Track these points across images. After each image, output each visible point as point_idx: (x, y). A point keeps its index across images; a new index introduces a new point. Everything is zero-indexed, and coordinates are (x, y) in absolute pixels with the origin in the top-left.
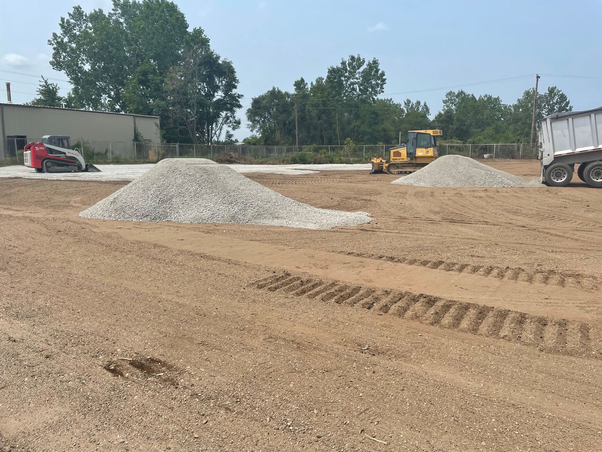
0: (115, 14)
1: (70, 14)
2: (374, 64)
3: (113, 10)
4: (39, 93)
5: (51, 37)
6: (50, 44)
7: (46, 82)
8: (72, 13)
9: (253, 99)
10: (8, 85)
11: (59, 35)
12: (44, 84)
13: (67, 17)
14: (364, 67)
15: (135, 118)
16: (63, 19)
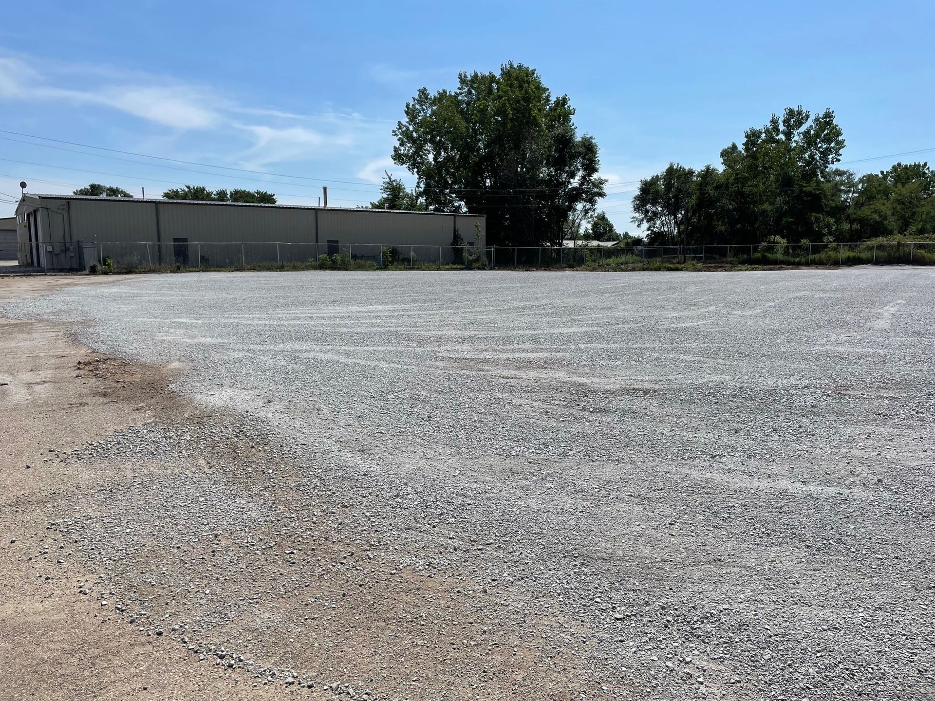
0: (461, 93)
1: (414, 99)
2: (825, 117)
3: (459, 89)
4: (382, 191)
5: (395, 127)
6: (395, 135)
7: (390, 179)
8: (417, 97)
9: (641, 181)
10: (325, 189)
11: (404, 124)
12: (388, 180)
13: (412, 103)
14: (810, 123)
15: (455, 218)
16: (408, 105)
